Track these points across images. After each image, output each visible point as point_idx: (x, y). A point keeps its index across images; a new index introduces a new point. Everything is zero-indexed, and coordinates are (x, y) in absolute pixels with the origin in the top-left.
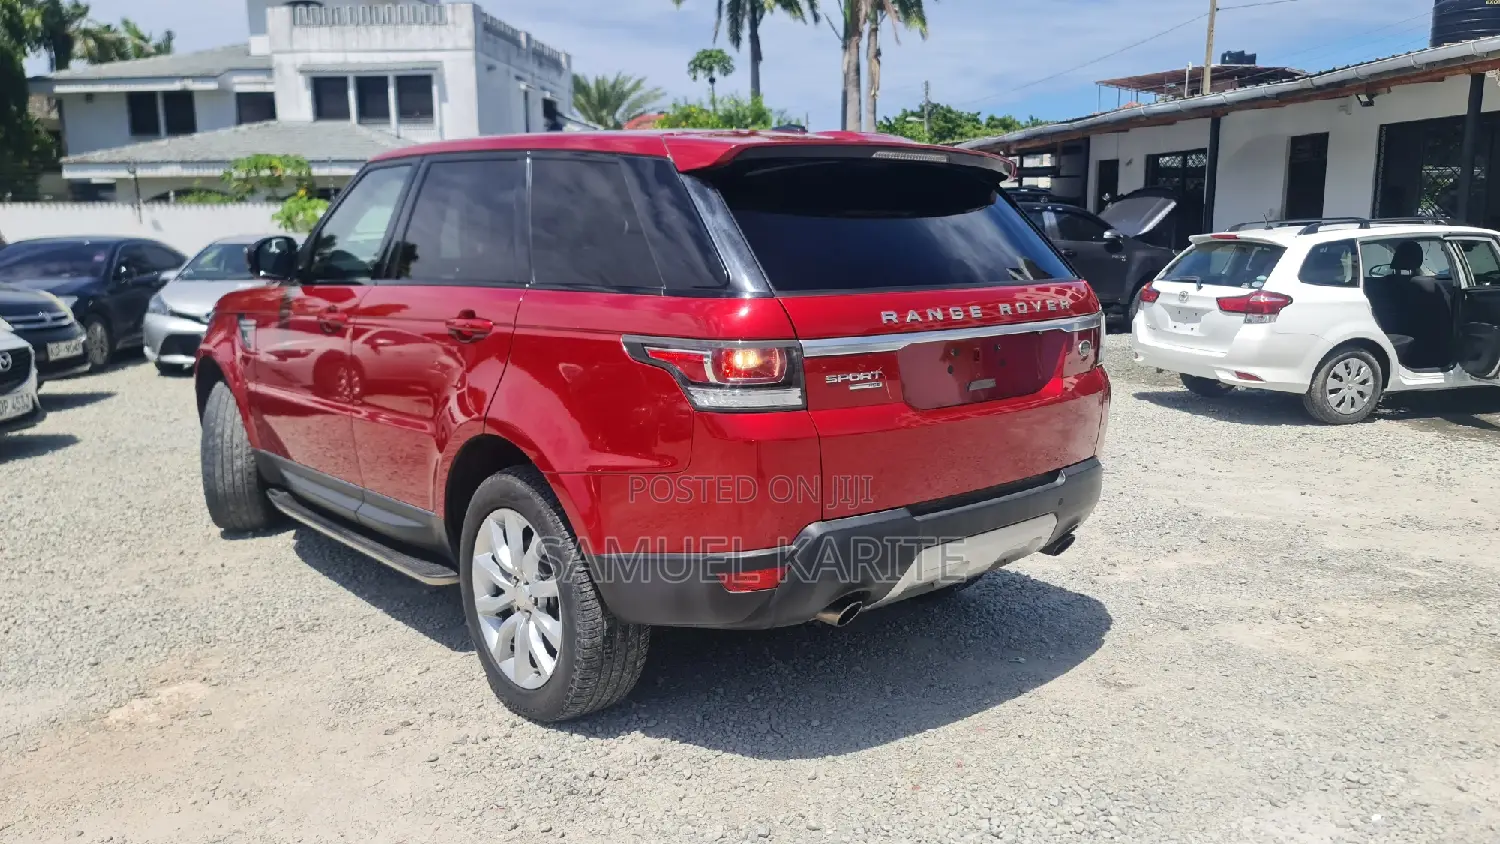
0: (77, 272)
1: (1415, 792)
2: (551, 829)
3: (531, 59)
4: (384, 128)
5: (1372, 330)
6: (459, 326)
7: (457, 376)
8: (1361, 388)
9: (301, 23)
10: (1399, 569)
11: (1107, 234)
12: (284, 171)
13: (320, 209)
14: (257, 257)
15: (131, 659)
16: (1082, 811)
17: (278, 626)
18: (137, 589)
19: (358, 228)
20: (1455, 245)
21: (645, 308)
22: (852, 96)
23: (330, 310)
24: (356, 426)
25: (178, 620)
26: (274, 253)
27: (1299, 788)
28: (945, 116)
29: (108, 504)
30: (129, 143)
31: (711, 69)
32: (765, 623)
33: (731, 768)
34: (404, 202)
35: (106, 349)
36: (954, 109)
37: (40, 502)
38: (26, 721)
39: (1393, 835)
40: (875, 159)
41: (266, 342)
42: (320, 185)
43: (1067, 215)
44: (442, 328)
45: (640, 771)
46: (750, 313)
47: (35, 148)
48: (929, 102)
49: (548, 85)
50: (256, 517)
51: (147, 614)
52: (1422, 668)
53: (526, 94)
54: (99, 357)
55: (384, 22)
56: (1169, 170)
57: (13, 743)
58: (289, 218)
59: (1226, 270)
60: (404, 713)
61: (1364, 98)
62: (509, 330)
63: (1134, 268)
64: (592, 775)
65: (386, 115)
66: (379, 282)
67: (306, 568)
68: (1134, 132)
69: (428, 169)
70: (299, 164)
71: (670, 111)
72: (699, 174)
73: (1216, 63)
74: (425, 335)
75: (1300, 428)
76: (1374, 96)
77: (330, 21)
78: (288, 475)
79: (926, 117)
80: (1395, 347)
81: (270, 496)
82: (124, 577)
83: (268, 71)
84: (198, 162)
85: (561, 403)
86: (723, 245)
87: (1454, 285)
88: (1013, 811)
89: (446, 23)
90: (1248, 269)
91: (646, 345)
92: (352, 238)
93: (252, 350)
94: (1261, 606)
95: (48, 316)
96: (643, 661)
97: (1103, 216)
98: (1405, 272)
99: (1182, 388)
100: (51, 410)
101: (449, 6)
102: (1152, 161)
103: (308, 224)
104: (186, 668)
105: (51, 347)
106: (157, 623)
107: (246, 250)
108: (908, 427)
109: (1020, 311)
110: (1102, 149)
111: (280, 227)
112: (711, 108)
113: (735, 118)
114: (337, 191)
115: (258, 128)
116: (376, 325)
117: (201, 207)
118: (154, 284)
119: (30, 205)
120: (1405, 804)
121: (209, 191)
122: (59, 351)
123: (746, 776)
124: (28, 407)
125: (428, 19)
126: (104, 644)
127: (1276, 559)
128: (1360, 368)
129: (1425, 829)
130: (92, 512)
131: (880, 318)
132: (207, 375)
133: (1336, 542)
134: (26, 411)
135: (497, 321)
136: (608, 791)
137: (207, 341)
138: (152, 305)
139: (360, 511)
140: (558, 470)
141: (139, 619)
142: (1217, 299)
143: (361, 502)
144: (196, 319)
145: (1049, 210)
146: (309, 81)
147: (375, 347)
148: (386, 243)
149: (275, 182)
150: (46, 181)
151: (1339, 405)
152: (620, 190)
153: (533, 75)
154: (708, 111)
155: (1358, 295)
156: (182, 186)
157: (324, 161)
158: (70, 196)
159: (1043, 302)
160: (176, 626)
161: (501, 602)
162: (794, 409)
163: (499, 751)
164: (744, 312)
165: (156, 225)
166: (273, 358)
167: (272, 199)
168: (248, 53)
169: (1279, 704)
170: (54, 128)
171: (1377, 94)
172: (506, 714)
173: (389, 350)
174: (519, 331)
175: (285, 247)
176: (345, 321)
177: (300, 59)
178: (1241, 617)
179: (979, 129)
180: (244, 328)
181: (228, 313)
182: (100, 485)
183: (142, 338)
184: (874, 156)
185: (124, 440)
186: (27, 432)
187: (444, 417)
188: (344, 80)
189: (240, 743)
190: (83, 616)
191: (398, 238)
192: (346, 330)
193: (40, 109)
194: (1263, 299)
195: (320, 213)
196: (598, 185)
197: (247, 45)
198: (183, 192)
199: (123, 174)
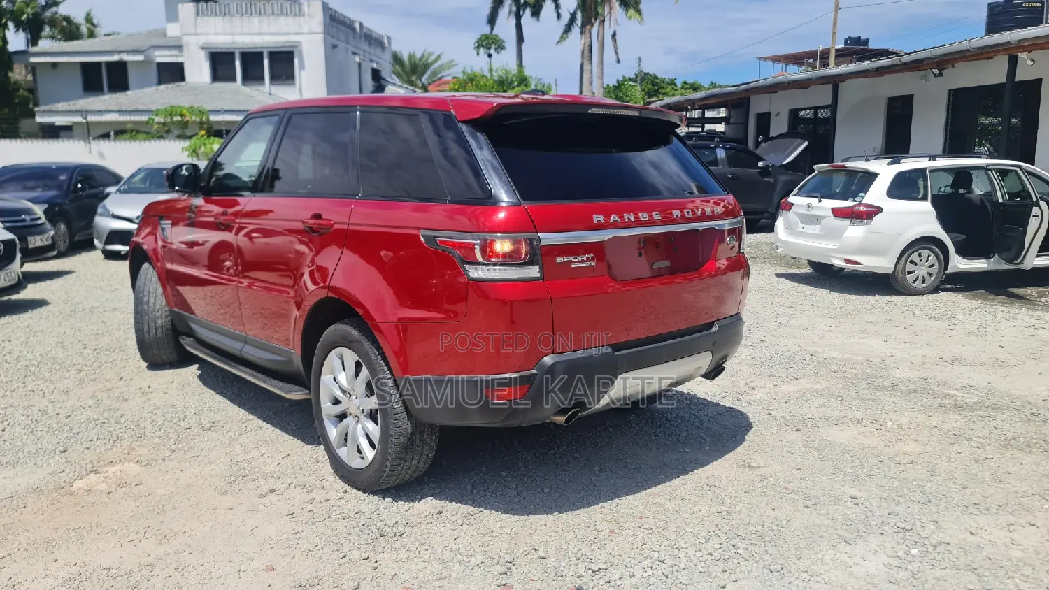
0: (46, 187)
1: (941, 535)
2: (369, 557)
3: (363, 39)
4: (261, 88)
5: (937, 230)
6: (311, 224)
7: (309, 258)
8: (930, 270)
9: (202, 14)
10: (945, 391)
11: (760, 164)
12: (191, 117)
13: (216, 144)
14: (173, 178)
15: (88, 448)
16: (720, 546)
17: (187, 426)
18: (91, 402)
19: (242, 157)
20: (994, 172)
21: (438, 213)
22: (587, 67)
23: (224, 214)
24: (240, 292)
25: (120, 423)
26: (184, 175)
27: (864, 532)
28: (652, 81)
29: (70, 346)
30: (81, 97)
31: (489, 48)
32: (515, 423)
33: (490, 519)
34: (274, 140)
35: (67, 241)
36: (659, 76)
37: (24, 345)
38: (18, 488)
39: (924, 563)
40: (589, 113)
41: (179, 236)
42: (216, 127)
43: (733, 151)
44: (299, 226)
45: (429, 521)
46: (506, 216)
47: (17, 101)
48: (642, 71)
49: (375, 58)
50: (172, 356)
51: (99, 419)
52: (954, 455)
53: (360, 65)
54: (62, 246)
55: (260, 14)
56: (805, 120)
57: (9, 502)
58: (194, 151)
59: (839, 189)
60: (272, 483)
61: (936, 71)
62: (345, 227)
63: (779, 187)
64: (396, 523)
65: (262, 78)
66: (256, 194)
67: (205, 389)
68: (781, 93)
69: (290, 118)
70: (201, 112)
71: (461, 76)
72: (472, 123)
73: (841, 46)
74: (285, 230)
75: (888, 298)
76: (943, 69)
77: (223, 13)
78: (193, 325)
79: (639, 81)
80: (953, 243)
81: (181, 340)
82: (82, 394)
83: (179, 47)
84: (130, 111)
85: (381, 277)
86: (487, 170)
87: (994, 200)
88: (676, 546)
89: (304, 15)
90: (854, 188)
91: (436, 237)
92: (238, 165)
93: (169, 241)
94: (851, 415)
95: (28, 218)
96: (434, 453)
97: (758, 152)
98: (962, 191)
99: (808, 270)
100: (29, 283)
101: (306, 3)
102: (794, 114)
103: (207, 155)
104: (125, 454)
105: (30, 239)
106: (106, 425)
107: (165, 172)
108: (612, 292)
109: (687, 216)
110: (758, 105)
111: (188, 156)
112: (489, 75)
113: (505, 82)
114: (228, 132)
115: (172, 88)
116: (251, 224)
117: (133, 142)
118: (100, 196)
119: (13, 141)
120: (934, 542)
121: (138, 132)
122: (36, 241)
123: (499, 524)
124: (15, 279)
125: (291, 12)
126: (69, 439)
127: (863, 385)
128: (929, 256)
129: (946, 559)
130: (60, 350)
131: (592, 218)
132: (137, 258)
133: (904, 373)
134: (13, 282)
135: (336, 221)
136: (407, 533)
137: (137, 235)
138: (100, 210)
139: (244, 349)
140: (377, 321)
141: (93, 422)
142: (832, 209)
143: (243, 345)
144: (130, 220)
145: (720, 147)
146: (208, 54)
147: (251, 239)
148: (261, 169)
149: (184, 125)
150: (25, 124)
151: (914, 282)
152: (419, 133)
153: (365, 51)
154: (486, 77)
155: (927, 206)
156: (119, 128)
157: (218, 111)
158: (40, 135)
159: (703, 210)
160: (118, 427)
161: (338, 409)
162: (535, 279)
163: (335, 508)
164: (502, 215)
165: (101, 155)
166: (183, 246)
167: (181, 137)
168: (165, 35)
169: (856, 478)
170: (31, 86)
171: (945, 68)
172: (341, 485)
173: (261, 241)
174: (351, 228)
175: (191, 170)
176: (233, 221)
177: (202, 40)
178: (836, 423)
179: (676, 90)
180: (163, 226)
181: (152, 216)
182: (65, 333)
183: (92, 234)
184: (589, 111)
185: (81, 303)
186: (14, 297)
187: (301, 287)
188: (233, 54)
189: (162, 502)
190: (54, 420)
191: (269, 165)
192: (233, 227)
193: (20, 74)
194: (862, 209)
195: (216, 147)
196: (405, 129)
197: (165, 29)
198: (120, 132)
199: (78, 119)
